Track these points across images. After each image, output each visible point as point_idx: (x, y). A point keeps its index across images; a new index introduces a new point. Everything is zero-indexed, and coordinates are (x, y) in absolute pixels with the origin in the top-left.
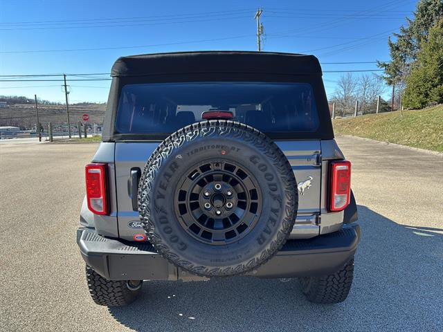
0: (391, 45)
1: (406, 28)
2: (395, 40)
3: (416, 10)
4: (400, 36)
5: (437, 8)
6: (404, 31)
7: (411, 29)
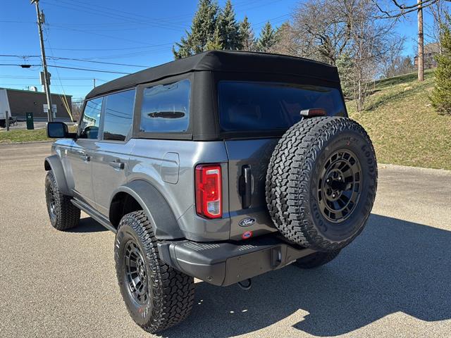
0: (175, 53)
1: (186, 39)
2: (177, 49)
3: (192, 25)
4: (181, 47)
5: (208, 26)
6: (184, 42)
7: (190, 42)
